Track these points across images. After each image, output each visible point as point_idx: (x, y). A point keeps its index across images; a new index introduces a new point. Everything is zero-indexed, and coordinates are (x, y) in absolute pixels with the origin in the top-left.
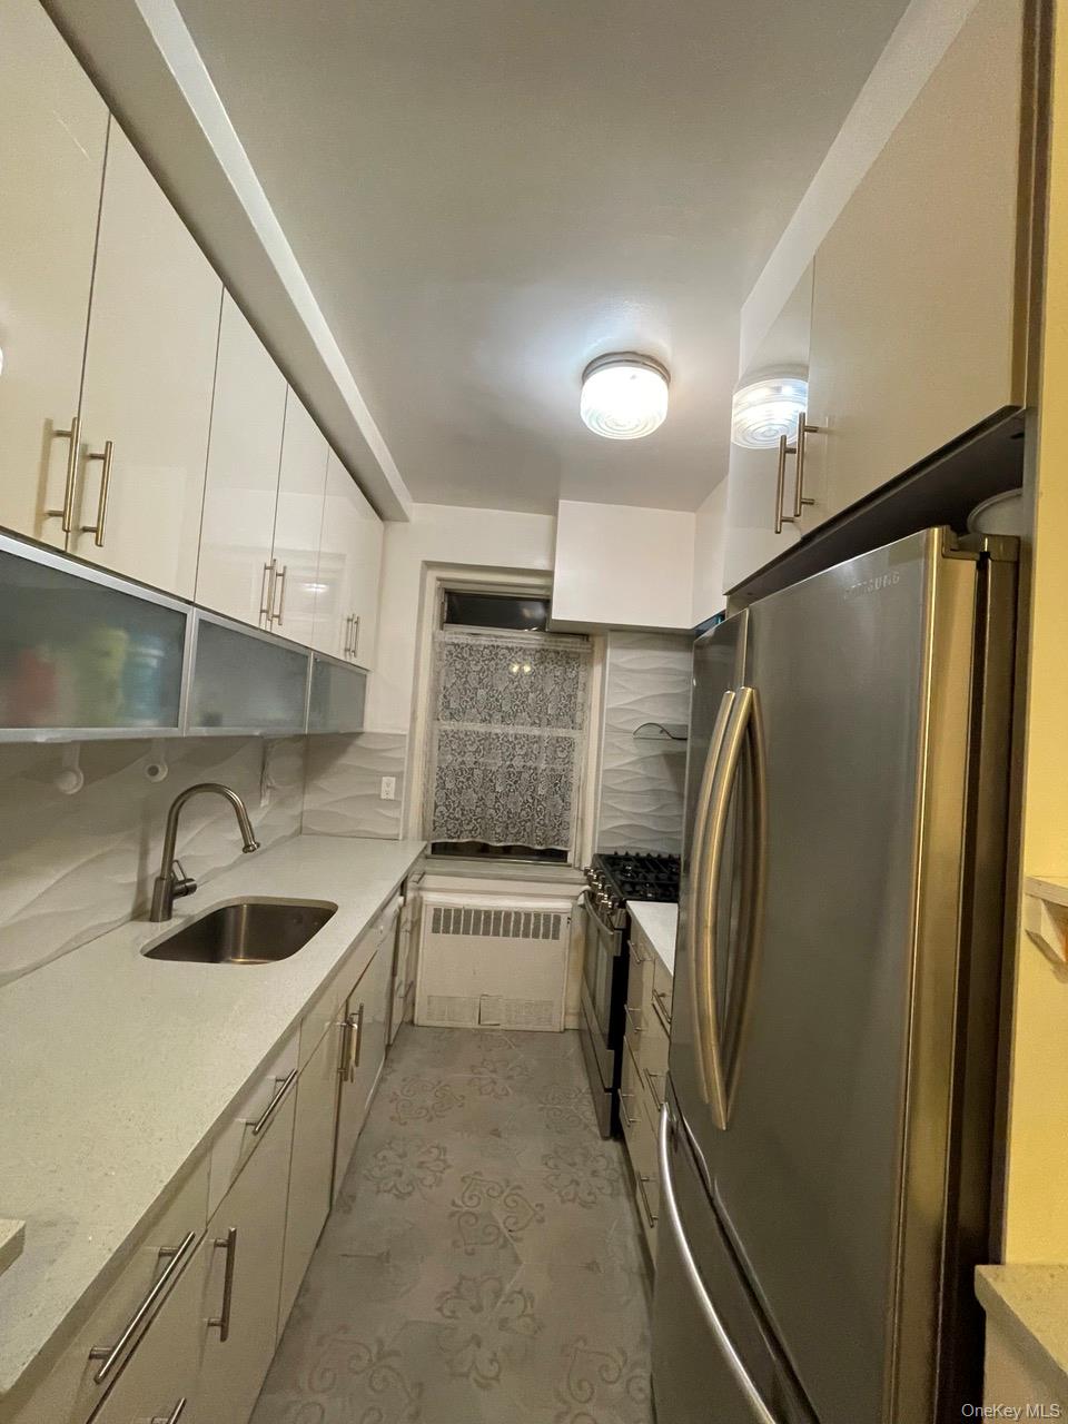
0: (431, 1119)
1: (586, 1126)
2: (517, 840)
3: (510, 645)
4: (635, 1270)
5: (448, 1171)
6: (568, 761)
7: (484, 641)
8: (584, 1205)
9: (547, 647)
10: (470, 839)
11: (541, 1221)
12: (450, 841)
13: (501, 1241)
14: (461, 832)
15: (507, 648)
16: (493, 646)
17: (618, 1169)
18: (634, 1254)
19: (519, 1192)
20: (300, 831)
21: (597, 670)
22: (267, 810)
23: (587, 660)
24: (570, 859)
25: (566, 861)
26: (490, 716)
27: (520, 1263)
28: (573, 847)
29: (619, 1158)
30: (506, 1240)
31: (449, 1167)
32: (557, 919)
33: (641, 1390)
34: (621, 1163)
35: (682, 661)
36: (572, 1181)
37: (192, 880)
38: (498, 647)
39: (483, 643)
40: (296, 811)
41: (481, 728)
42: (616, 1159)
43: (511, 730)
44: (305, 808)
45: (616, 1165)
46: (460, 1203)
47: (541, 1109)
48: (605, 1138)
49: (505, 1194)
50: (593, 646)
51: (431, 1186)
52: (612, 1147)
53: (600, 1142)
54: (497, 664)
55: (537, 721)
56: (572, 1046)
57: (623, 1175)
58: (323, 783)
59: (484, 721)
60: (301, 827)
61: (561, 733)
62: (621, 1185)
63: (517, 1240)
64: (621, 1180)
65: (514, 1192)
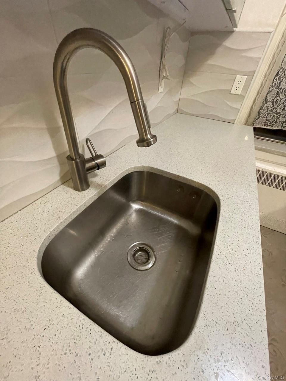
10: (280, 128)
12: (265, 127)
14: (276, 122)
20: (177, 111)
22: (163, 94)
37: (101, 156)
40: (176, 98)
44: (181, 97)
58: (194, 80)
60: (178, 108)
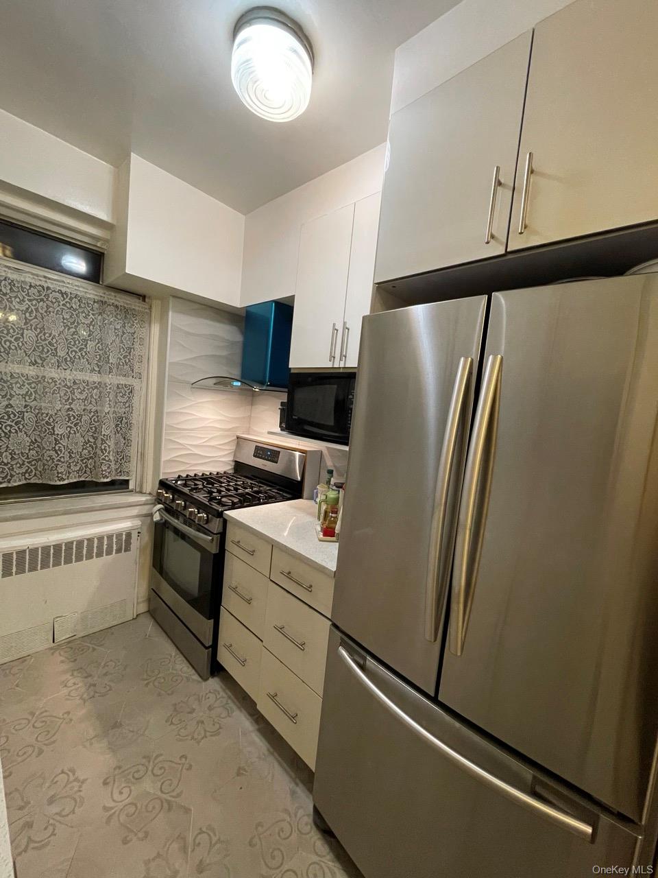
0: (41, 752)
1: (188, 679)
2: (80, 476)
3: (64, 290)
4: (266, 753)
5: (84, 786)
6: (129, 405)
7: (29, 279)
8: (216, 734)
9: (106, 299)
11: (190, 768)
13: (165, 805)
15: (60, 292)
16: (43, 287)
17: (224, 695)
18: (261, 744)
19: (161, 758)
21: (155, 329)
23: (146, 319)
24: (131, 486)
25: (128, 488)
26: (43, 360)
27: (190, 810)
28: (134, 476)
29: (221, 687)
30: (169, 802)
31: (83, 782)
32: (129, 535)
33: (306, 824)
34: (224, 690)
35: (229, 333)
36: (198, 723)
38: (48, 288)
39: (28, 280)
41: (31, 371)
42: (220, 690)
43: (69, 375)
45: (222, 694)
46: (112, 804)
47: (147, 684)
48: (205, 680)
49: (150, 768)
50: (150, 308)
51: (73, 812)
52: (214, 683)
53: (204, 683)
54: (48, 307)
55: (97, 369)
56: (149, 626)
57: (229, 697)
59: (34, 363)
61: (122, 381)
62: (232, 705)
63: (179, 795)
64: (229, 701)
65: (156, 762)
